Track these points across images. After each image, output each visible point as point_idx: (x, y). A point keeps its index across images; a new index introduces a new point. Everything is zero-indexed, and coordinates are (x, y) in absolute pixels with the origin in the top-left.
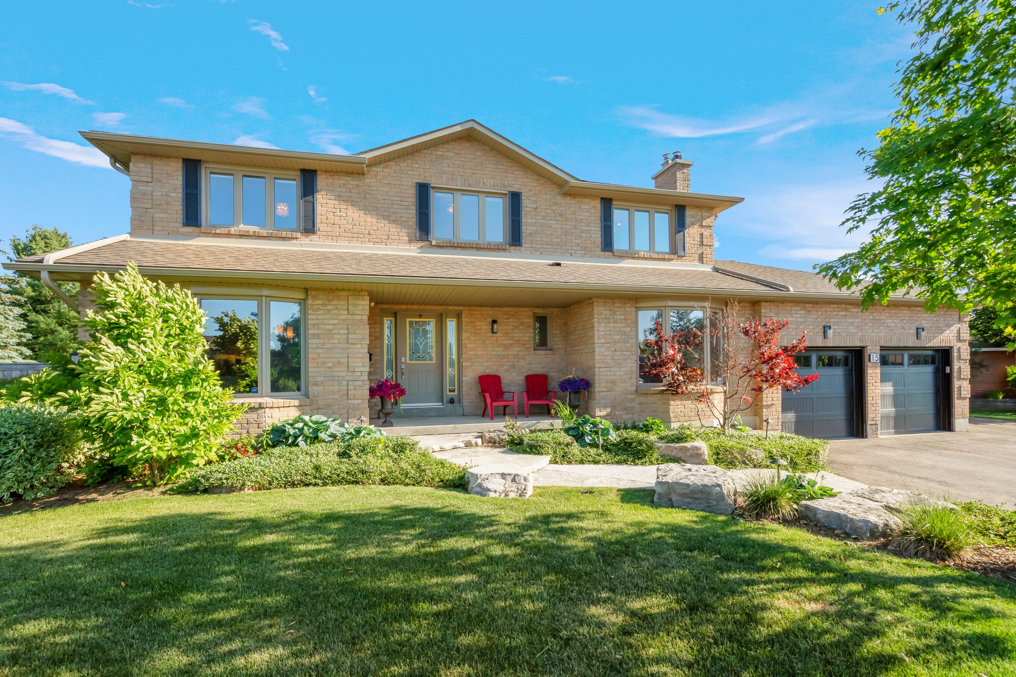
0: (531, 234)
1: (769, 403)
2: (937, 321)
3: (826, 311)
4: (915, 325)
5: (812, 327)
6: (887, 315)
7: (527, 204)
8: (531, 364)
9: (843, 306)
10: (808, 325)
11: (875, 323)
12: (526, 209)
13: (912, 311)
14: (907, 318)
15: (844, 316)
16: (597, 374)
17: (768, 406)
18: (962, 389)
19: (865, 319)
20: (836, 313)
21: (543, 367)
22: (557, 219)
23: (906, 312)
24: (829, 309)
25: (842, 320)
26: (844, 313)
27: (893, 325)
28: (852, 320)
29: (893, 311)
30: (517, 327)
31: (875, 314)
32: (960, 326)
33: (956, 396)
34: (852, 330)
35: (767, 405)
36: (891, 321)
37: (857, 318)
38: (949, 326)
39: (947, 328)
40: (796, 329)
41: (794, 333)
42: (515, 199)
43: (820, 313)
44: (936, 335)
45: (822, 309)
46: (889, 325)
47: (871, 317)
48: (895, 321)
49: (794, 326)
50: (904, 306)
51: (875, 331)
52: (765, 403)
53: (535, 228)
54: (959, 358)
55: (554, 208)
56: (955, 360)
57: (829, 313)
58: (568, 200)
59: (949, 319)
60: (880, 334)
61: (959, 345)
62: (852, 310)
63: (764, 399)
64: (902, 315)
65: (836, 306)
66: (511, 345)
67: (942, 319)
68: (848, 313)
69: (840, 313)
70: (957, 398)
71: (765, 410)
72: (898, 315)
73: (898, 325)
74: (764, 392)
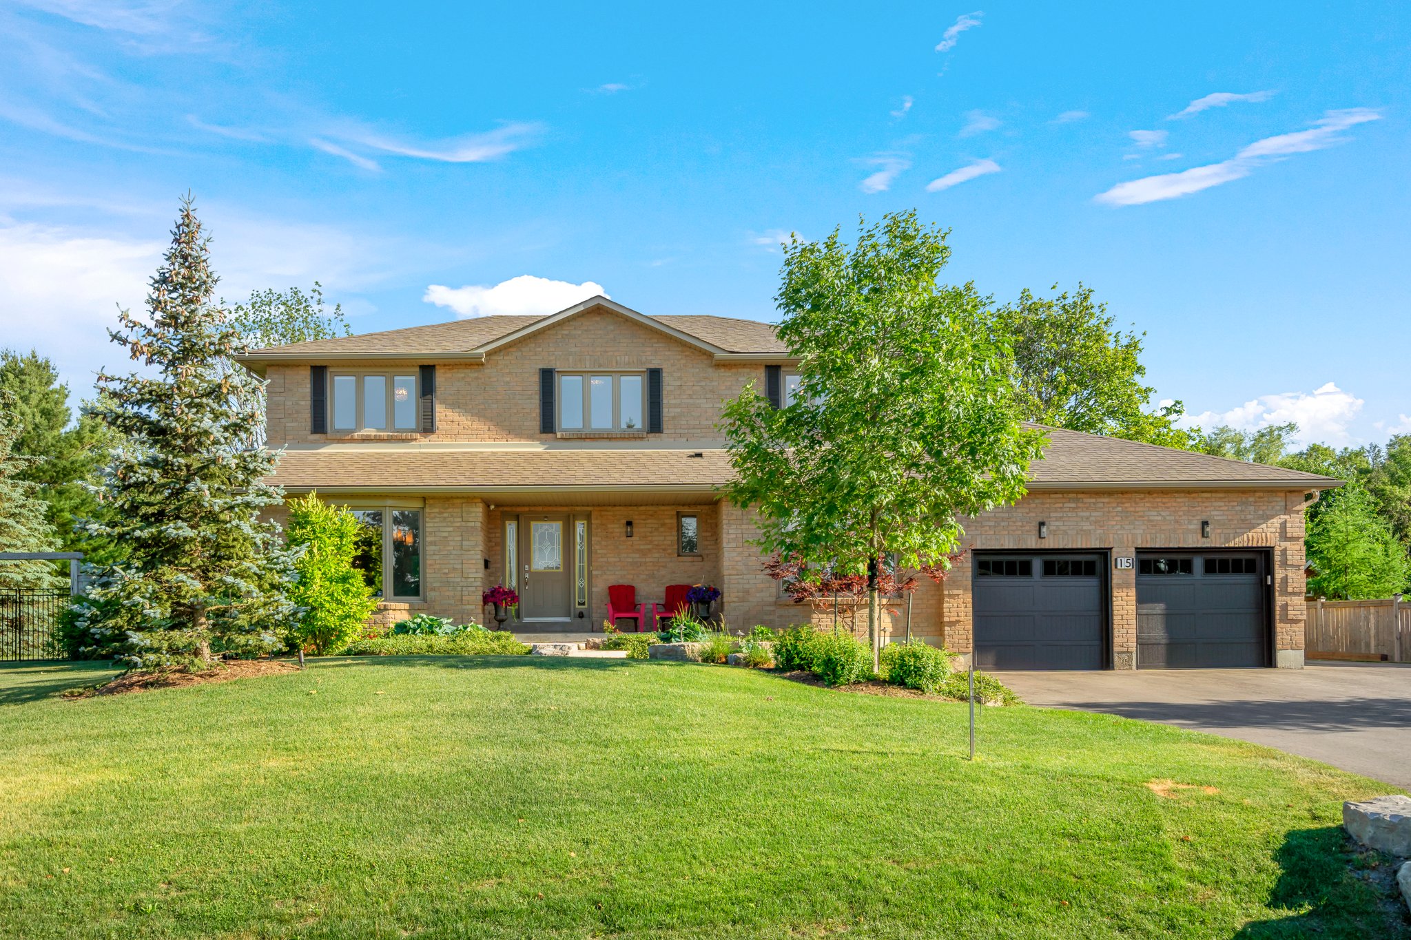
0: (674, 418)
1: (953, 619)
2: (1242, 511)
3: (1043, 503)
4: (1198, 518)
5: (1020, 524)
6: (1147, 505)
7: (669, 382)
8: (674, 572)
9: (1071, 495)
10: (1014, 522)
11: (1127, 517)
12: (669, 388)
13: (1194, 498)
14: (1186, 508)
15: (1074, 508)
16: (726, 581)
17: (951, 624)
18: (1289, 608)
19: (1109, 512)
20: (1061, 505)
21: (690, 577)
22: (708, 396)
23: (1182, 500)
24: (1048, 501)
25: (1070, 514)
26: (1073, 505)
27: (1159, 518)
28: (1087, 514)
29: (1159, 500)
30: (657, 529)
31: (1126, 505)
32: (1287, 517)
33: (1277, 617)
34: (1087, 526)
35: (950, 622)
36: (1155, 513)
37: (1095, 510)
38: (1266, 518)
39: (1262, 521)
40: (995, 527)
41: (992, 532)
42: (654, 378)
43: (1034, 505)
44: (1238, 531)
45: (1037, 501)
46: (1151, 518)
47: (1119, 509)
48: (1163, 513)
49: (993, 524)
50: (1177, 492)
51: (1127, 527)
52: (946, 619)
53: (679, 410)
54: (1284, 564)
55: (703, 383)
56: (1277, 567)
57: (1048, 505)
58: (722, 372)
59: (1265, 508)
60: (1135, 531)
61: (1284, 544)
62: (1085, 500)
63: (946, 614)
64: (1174, 504)
65: (1060, 496)
66: (649, 550)
67: (1252, 508)
68: (1080, 505)
69: (1066, 505)
70: (1280, 622)
71: (946, 628)
72: (1169, 505)
73: (1168, 518)
74: (945, 605)
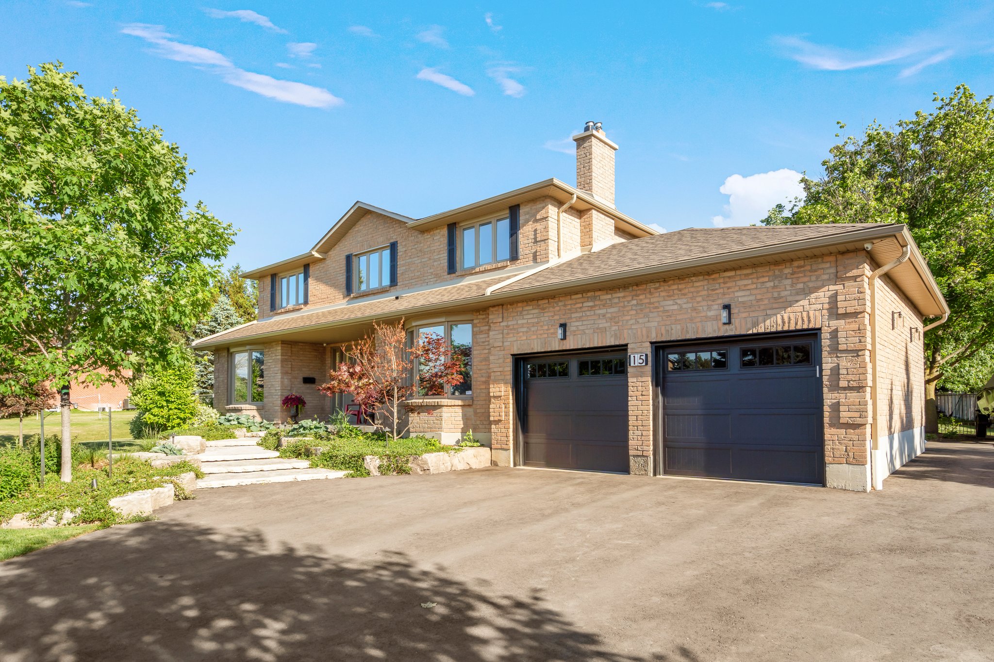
0: (402, 274)
1: (496, 419)
2: (774, 287)
3: (565, 305)
4: (719, 301)
5: (546, 327)
6: (663, 294)
7: (400, 249)
9: (589, 294)
10: (542, 326)
11: (641, 310)
12: (401, 253)
13: (714, 279)
14: (705, 293)
15: (592, 307)
17: (497, 422)
18: (842, 408)
19: (624, 307)
20: (580, 305)
22: (418, 255)
23: (700, 285)
24: (570, 302)
25: (588, 313)
26: (591, 304)
27: (676, 307)
28: (603, 311)
29: (675, 287)
31: (641, 297)
32: (839, 287)
33: (826, 420)
34: (603, 324)
35: (494, 421)
36: (671, 302)
37: (611, 306)
38: (807, 292)
39: (802, 296)
40: (527, 332)
41: (525, 338)
42: (393, 247)
43: (557, 308)
44: (769, 312)
45: (560, 304)
46: (667, 308)
47: (634, 302)
48: (679, 301)
49: (525, 329)
50: (695, 275)
51: (641, 321)
52: (492, 419)
53: (404, 268)
54: (835, 349)
55: (416, 246)
56: (825, 354)
57: (569, 307)
58: (427, 236)
59: (806, 279)
60: (647, 325)
61: (834, 323)
62: (602, 297)
63: (492, 414)
64: (692, 290)
65: (580, 296)
67: (789, 282)
68: (597, 303)
69: (585, 304)
70: (831, 425)
71: (493, 426)
72: (686, 291)
73: (684, 306)
74: (492, 406)
